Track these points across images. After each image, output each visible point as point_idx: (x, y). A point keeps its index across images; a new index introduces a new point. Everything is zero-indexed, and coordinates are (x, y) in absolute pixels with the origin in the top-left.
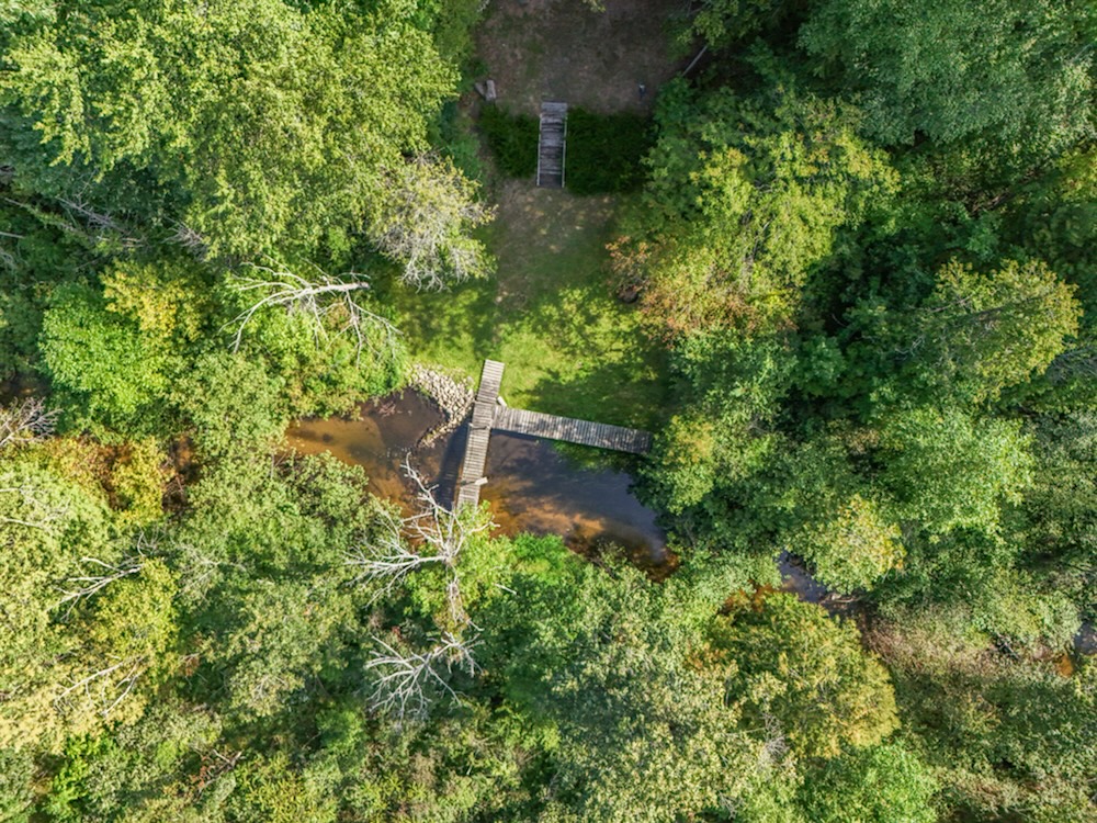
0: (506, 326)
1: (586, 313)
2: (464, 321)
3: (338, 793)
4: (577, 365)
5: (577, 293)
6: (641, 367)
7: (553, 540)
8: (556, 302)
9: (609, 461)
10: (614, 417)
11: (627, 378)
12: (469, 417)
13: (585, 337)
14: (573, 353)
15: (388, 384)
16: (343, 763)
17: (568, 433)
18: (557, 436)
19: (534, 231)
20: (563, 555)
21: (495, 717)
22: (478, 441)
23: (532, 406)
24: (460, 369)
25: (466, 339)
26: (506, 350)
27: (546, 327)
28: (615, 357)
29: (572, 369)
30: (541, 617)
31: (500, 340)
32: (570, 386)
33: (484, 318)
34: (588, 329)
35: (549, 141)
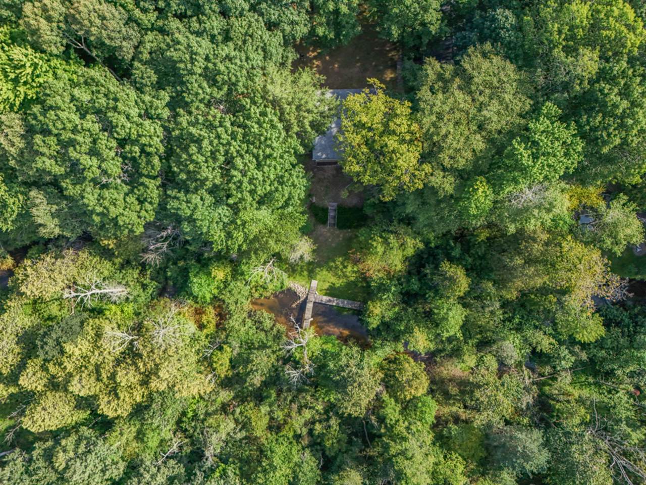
0: (318, 269)
1: (343, 265)
2: (305, 267)
3: (269, 414)
4: (341, 281)
5: (341, 259)
6: (361, 282)
7: (333, 337)
8: (334, 262)
9: (351, 312)
10: (353, 298)
11: (357, 285)
12: (307, 298)
13: (343, 273)
14: (339, 277)
15: (282, 288)
16: (270, 406)
17: (338, 303)
18: (334, 304)
19: (327, 240)
20: (337, 342)
21: (316, 392)
22: (310, 306)
23: (326, 294)
24: (303, 283)
25: (305, 273)
26: (318, 277)
27: (331, 269)
28: (353, 279)
29: (339, 283)
30: (330, 360)
31: (316, 274)
32: (338, 287)
33: (311, 267)
34: (344, 270)
35: (332, 214)
